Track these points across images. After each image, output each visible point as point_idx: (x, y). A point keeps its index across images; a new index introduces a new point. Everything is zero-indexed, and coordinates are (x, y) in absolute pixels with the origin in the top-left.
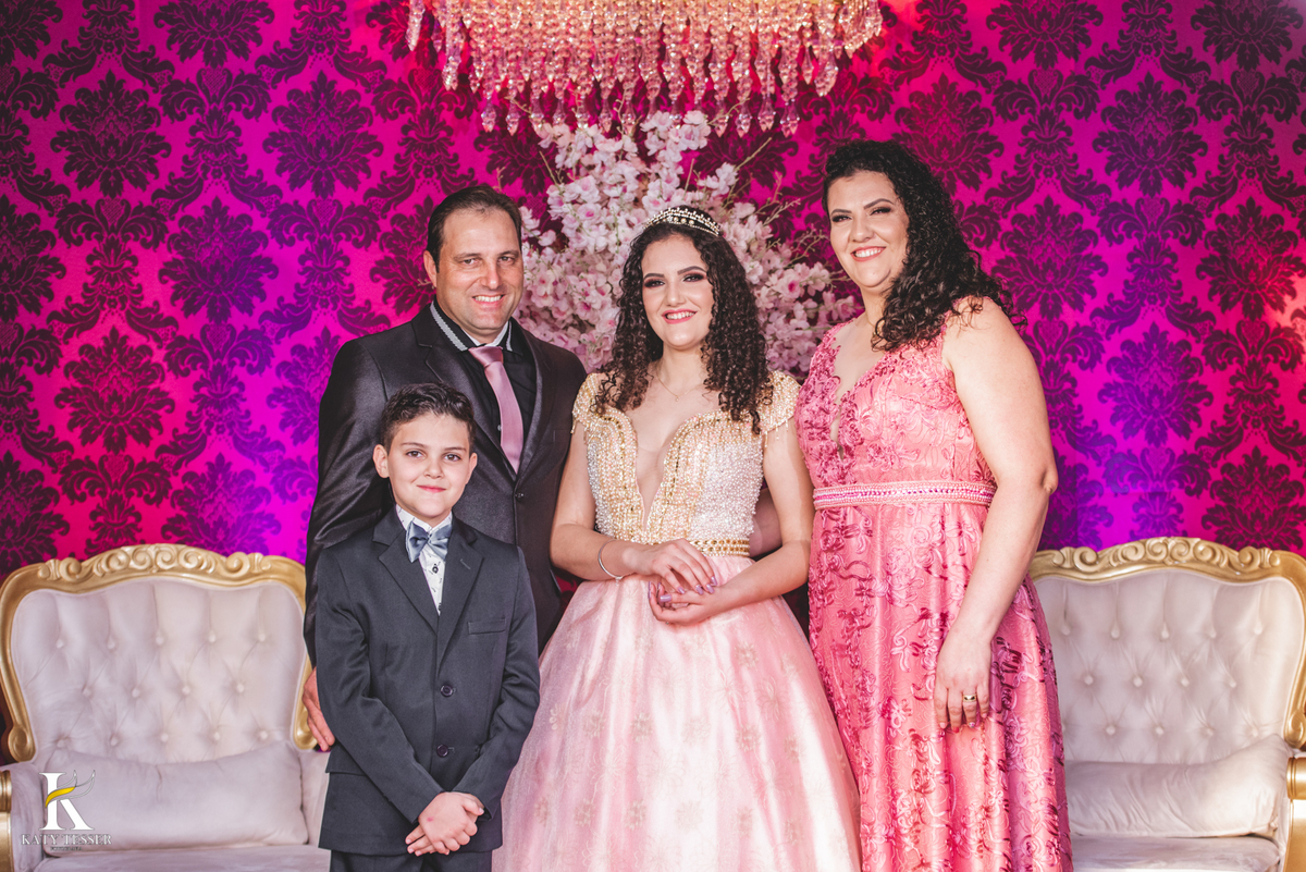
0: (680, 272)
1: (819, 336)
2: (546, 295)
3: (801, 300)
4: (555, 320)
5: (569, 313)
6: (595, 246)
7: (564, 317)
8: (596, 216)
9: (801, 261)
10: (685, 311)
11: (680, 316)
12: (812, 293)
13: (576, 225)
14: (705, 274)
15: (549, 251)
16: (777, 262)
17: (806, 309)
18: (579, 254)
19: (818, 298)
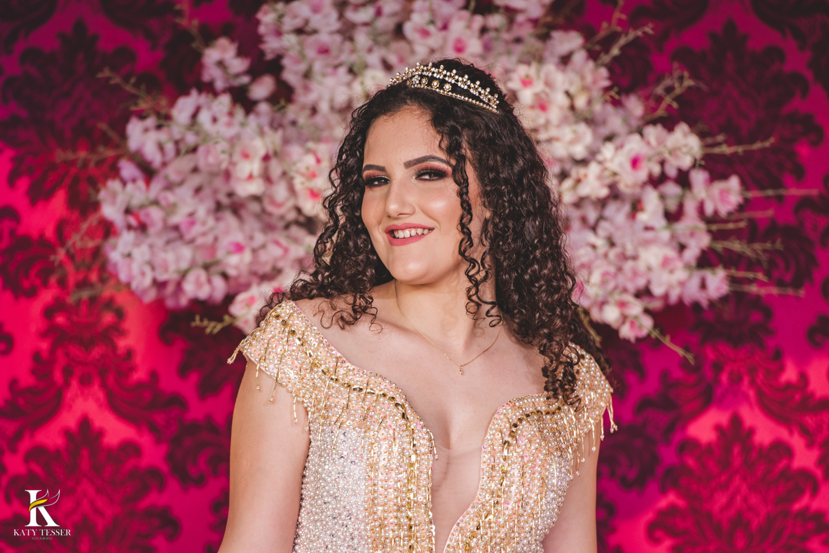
0: (408, 165)
1: (683, 240)
2: (251, 177)
3: (656, 181)
4: (270, 214)
5: (290, 203)
6: (332, 101)
7: (281, 211)
8: (334, 52)
9: (654, 122)
10: (416, 227)
11: (407, 233)
12: (672, 172)
13: (302, 67)
14: (449, 169)
15: (264, 108)
16: (615, 121)
17: (663, 197)
18: (308, 112)
19: (683, 179)
